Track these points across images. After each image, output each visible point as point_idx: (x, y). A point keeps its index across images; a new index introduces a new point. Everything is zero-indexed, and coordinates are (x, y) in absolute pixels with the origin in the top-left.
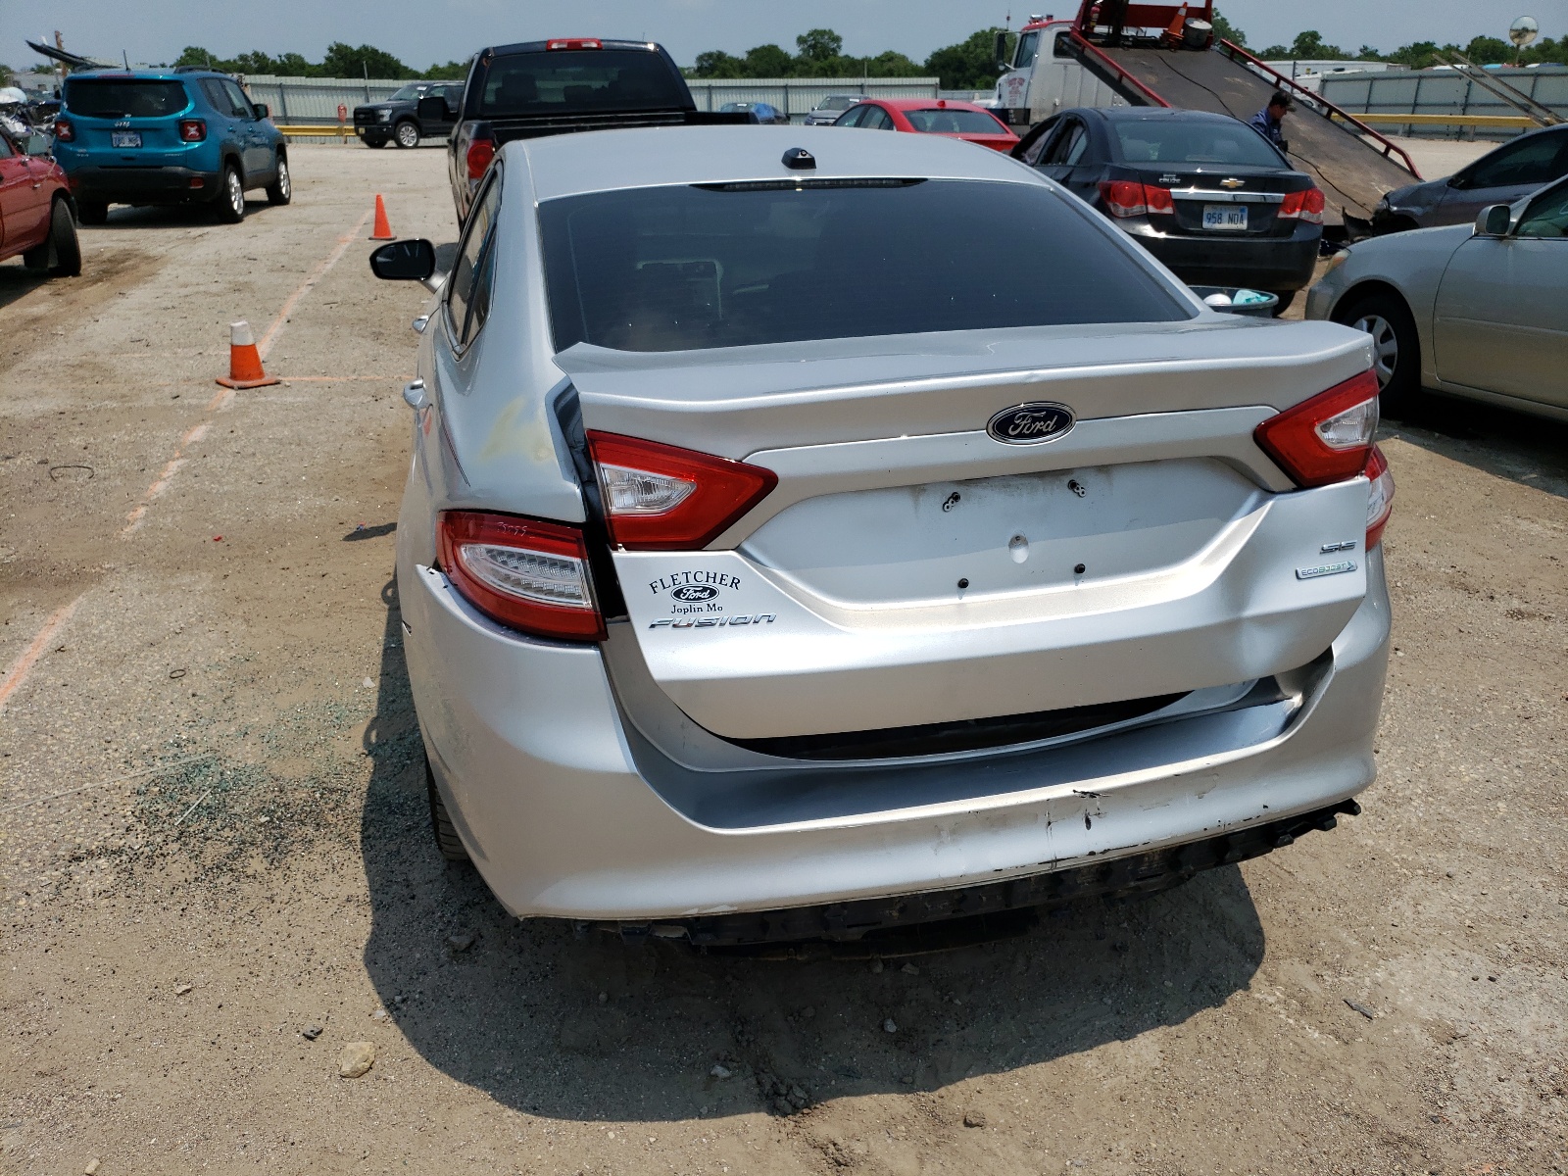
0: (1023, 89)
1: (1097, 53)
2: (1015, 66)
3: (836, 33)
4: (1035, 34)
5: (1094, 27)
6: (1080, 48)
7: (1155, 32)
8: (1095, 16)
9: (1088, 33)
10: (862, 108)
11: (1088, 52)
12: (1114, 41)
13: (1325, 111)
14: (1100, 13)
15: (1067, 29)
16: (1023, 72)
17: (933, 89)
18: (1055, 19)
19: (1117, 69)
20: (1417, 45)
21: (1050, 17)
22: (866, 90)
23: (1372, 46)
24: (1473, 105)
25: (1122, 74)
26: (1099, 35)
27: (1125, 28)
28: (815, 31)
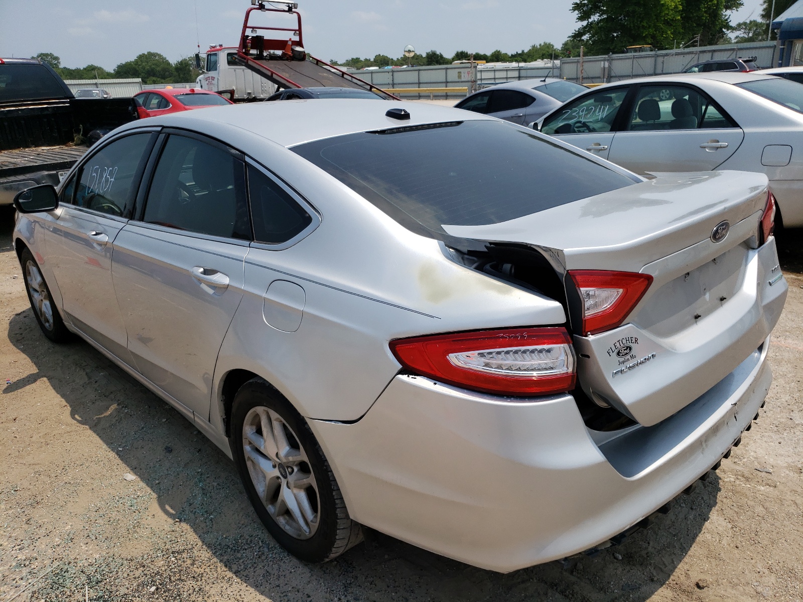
0: (215, 82)
1: (256, 63)
2: (207, 70)
3: (55, 55)
4: (215, 54)
5: (250, 50)
6: (245, 61)
7: (279, 53)
8: (249, 45)
9: (247, 53)
10: (145, 95)
11: (250, 63)
12: (260, 57)
13: (368, 87)
14: (251, 43)
15: (235, 51)
16: (212, 74)
17: (139, 85)
18: (224, 47)
19: (270, 70)
20: (353, 59)
21: (221, 46)
22: (99, 86)
23: (335, 60)
24: (396, 84)
25: (272, 73)
26: (252, 55)
27: (264, 51)
28: (42, 54)
